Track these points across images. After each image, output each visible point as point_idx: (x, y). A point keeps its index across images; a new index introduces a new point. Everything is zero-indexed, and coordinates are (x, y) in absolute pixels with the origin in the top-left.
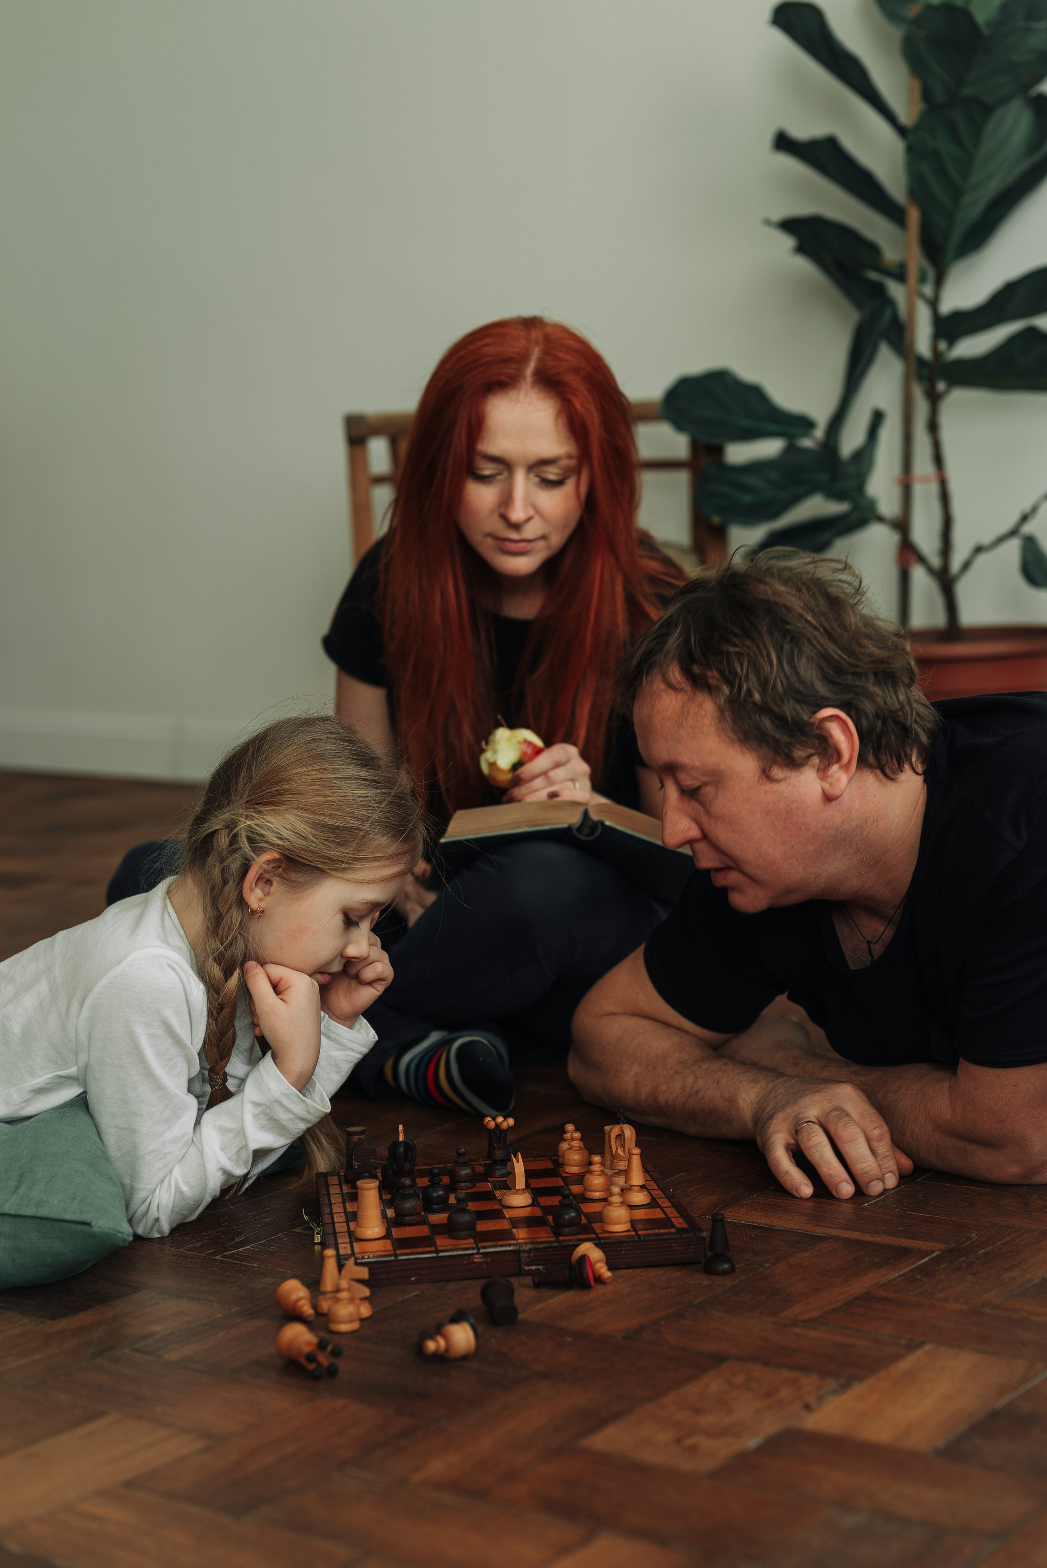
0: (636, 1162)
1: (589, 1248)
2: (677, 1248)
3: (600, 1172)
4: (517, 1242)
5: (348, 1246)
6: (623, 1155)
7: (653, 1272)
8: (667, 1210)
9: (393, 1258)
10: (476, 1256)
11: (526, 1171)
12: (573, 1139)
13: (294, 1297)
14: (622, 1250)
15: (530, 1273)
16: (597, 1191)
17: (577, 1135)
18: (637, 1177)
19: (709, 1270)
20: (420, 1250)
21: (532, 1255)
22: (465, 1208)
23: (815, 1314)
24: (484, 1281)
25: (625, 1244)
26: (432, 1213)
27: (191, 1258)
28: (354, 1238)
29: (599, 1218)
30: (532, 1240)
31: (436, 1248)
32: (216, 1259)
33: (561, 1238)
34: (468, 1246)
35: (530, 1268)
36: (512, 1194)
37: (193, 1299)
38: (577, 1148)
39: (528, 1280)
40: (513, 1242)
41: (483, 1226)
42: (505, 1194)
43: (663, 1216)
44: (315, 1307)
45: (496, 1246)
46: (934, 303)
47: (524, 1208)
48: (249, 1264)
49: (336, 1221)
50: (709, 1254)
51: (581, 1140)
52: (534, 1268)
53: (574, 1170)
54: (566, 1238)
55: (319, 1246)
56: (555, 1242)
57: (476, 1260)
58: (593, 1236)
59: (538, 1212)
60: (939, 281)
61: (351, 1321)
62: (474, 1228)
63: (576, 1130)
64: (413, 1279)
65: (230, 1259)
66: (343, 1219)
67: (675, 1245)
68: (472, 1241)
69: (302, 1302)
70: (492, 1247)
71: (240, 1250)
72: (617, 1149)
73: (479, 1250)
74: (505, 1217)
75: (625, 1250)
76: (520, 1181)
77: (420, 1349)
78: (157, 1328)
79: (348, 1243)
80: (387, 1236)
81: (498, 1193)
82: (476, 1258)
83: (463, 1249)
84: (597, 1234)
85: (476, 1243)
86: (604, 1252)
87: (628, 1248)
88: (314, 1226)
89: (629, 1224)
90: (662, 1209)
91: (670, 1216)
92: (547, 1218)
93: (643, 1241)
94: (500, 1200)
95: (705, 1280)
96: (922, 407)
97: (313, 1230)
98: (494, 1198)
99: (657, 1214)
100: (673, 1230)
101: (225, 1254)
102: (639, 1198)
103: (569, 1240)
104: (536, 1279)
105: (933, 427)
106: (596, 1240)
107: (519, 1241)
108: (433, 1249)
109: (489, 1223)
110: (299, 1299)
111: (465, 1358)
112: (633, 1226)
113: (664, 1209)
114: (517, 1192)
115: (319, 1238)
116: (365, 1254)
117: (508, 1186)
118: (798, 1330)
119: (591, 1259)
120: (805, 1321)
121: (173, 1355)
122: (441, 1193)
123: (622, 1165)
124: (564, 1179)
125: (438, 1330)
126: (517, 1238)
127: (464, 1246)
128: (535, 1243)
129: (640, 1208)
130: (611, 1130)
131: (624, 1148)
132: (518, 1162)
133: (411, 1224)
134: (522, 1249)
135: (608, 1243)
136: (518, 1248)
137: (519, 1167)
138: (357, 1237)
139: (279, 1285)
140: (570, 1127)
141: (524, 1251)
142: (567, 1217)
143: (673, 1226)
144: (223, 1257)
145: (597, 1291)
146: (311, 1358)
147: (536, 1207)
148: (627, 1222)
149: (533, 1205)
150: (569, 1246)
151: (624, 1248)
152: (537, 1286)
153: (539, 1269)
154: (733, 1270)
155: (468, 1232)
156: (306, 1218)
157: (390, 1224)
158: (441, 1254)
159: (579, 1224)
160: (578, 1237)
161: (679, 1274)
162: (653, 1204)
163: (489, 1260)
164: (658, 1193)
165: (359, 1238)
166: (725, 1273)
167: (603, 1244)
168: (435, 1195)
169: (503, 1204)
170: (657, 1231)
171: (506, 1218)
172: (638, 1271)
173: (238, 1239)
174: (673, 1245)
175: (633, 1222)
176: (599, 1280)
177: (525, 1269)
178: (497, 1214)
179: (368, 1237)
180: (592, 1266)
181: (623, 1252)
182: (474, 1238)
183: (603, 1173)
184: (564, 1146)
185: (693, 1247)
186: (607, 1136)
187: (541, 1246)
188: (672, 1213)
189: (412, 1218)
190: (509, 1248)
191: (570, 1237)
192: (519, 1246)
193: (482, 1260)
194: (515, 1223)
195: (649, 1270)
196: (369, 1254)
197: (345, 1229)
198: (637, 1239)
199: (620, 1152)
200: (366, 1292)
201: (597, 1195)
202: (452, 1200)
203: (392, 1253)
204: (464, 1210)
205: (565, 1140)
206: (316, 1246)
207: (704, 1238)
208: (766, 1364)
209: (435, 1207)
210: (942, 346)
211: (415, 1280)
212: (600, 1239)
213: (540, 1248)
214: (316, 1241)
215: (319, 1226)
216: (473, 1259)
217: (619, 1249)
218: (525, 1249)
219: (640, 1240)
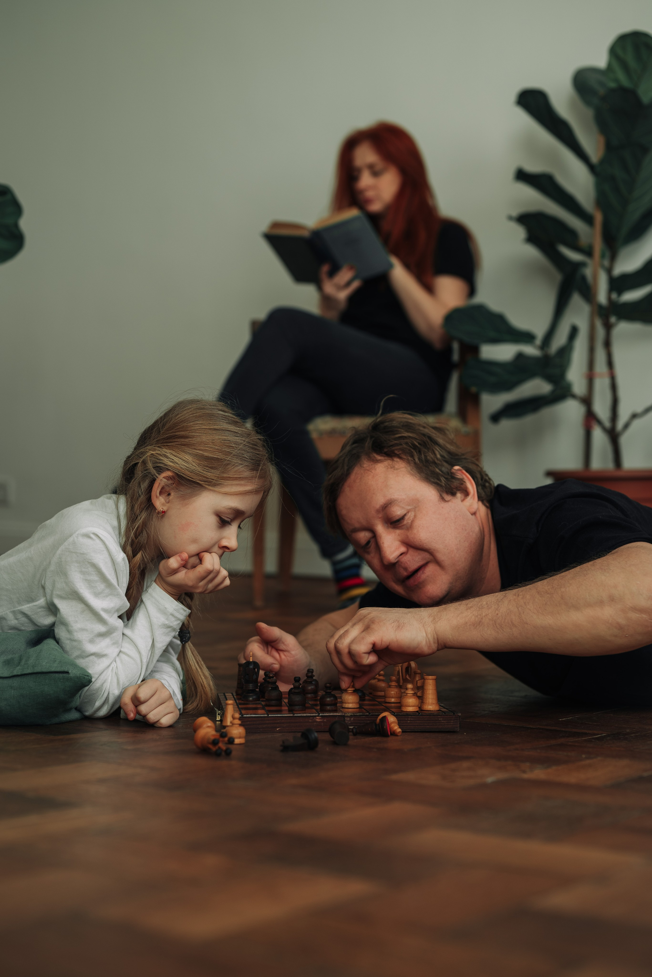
1: (388, 715)
2: (442, 721)
3: (395, 686)
6: (409, 679)
10: (317, 718)
16: (393, 698)
21: (352, 719)
25: (410, 717)
29: (399, 704)
31: (293, 713)
35: (351, 727)
40: (341, 712)
45: (330, 713)
46: (609, 271)
55: (219, 722)
57: (317, 720)
58: (391, 711)
60: (613, 257)
64: (277, 729)
67: (441, 719)
73: (319, 714)
75: (409, 720)
80: (263, 710)
82: (318, 719)
84: (393, 710)
86: (396, 718)
87: (411, 719)
96: (601, 332)
97: (216, 713)
103: (376, 711)
104: (355, 731)
105: (607, 344)
106: (393, 712)
107: (345, 712)
108: (291, 713)
115: (220, 717)
119: (389, 720)
127: (310, 712)
135: (400, 715)
136: (343, 714)
141: (347, 716)
145: (392, 739)
146: (215, 743)
150: (375, 714)
158: (295, 715)
160: (380, 710)
163: (325, 720)
165: (245, 709)
167: (397, 714)
174: (440, 719)
176: (394, 734)
180: (389, 725)
181: (409, 722)
182: (316, 710)
185: (452, 721)
193: (321, 720)
198: (418, 714)
201: (393, 700)
203: (266, 714)
206: (217, 723)
210: (614, 296)
211: (279, 730)
212: (395, 712)
213: (357, 715)
214: (218, 719)
215: (219, 710)
216: (315, 719)
217: (406, 719)
218: (347, 715)
219: (420, 715)
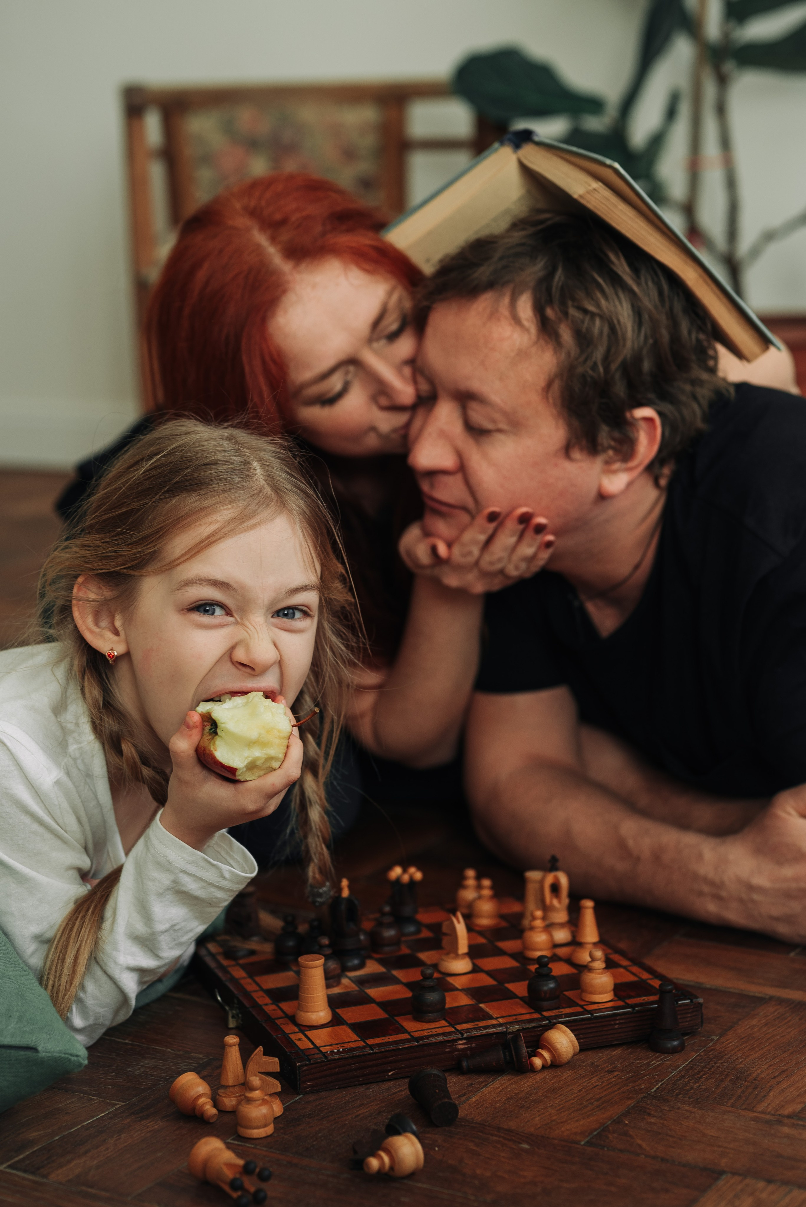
0: (589, 916)
3: (541, 928)
4: (497, 1022)
6: (558, 906)
8: (633, 969)
9: (368, 1050)
10: (459, 1042)
13: (193, 1093)
14: (616, 1024)
16: (541, 950)
17: (486, 882)
18: (590, 933)
20: (393, 1038)
25: (618, 1018)
28: (302, 1026)
29: (575, 984)
30: (514, 1018)
31: (409, 1033)
34: (444, 1029)
36: (451, 958)
38: (488, 898)
40: (494, 1022)
42: (442, 959)
43: (635, 978)
45: (479, 1028)
47: (469, 975)
49: (259, 1001)
57: (459, 1046)
59: (489, 980)
64: (390, 1074)
66: (269, 999)
68: (443, 1023)
70: (475, 1029)
72: (551, 899)
73: (461, 1034)
74: (457, 988)
76: (463, 945)
79: (297, 1032)
80: (334, 1021)
81: (425, 957)
82: (459, 1044)
83: (441, 1034)
85: (451, 1025)
87: (621, 1021)
89: (614, 992)
91: (642, 977)
92: (509, 988)
94: (435, 966)
98: (423, 963)
99: (627, 976)
107: (500, 1020)
108: (406, 1036)
109: (447, 997)
110: (200, 1096)
112: (616, 995)
114: (457, 956)
115: (233, 1024)
116: (332, 1047)
117: (449, 950)
126: (494, 1017)
127: (440, 1030)
130: (541, 878)
132: (459, 921)
134: (510, 1030)
136: (505, 1030)
137: (460, 929)
140: (471, 873)
142: (546, 988)
148: (610, 989)
149: (473, 970)
151: (618, 1022)
155: (437, 1013)
157: (334, 1004)
163: (473, 1045)
169: (441, 969)
171: (460, 990)
175: (613, 988)
178: (446, 985)
179: (317, 1023)
181: (617, 1026)
182: (447, 1019)
183: (545, 930)
185: (689, 1015)
187: (530, 1026)
188: (641, 973)
190: (494, 1030)
192: (505, 1027)
193: (466, 1046)
197: (280, 1012)
198: (626, 1010)
199: (557, 903)
203: (363, 1043)
205: (466, 888)
217: (613, 1023)
219: (635, 1011)
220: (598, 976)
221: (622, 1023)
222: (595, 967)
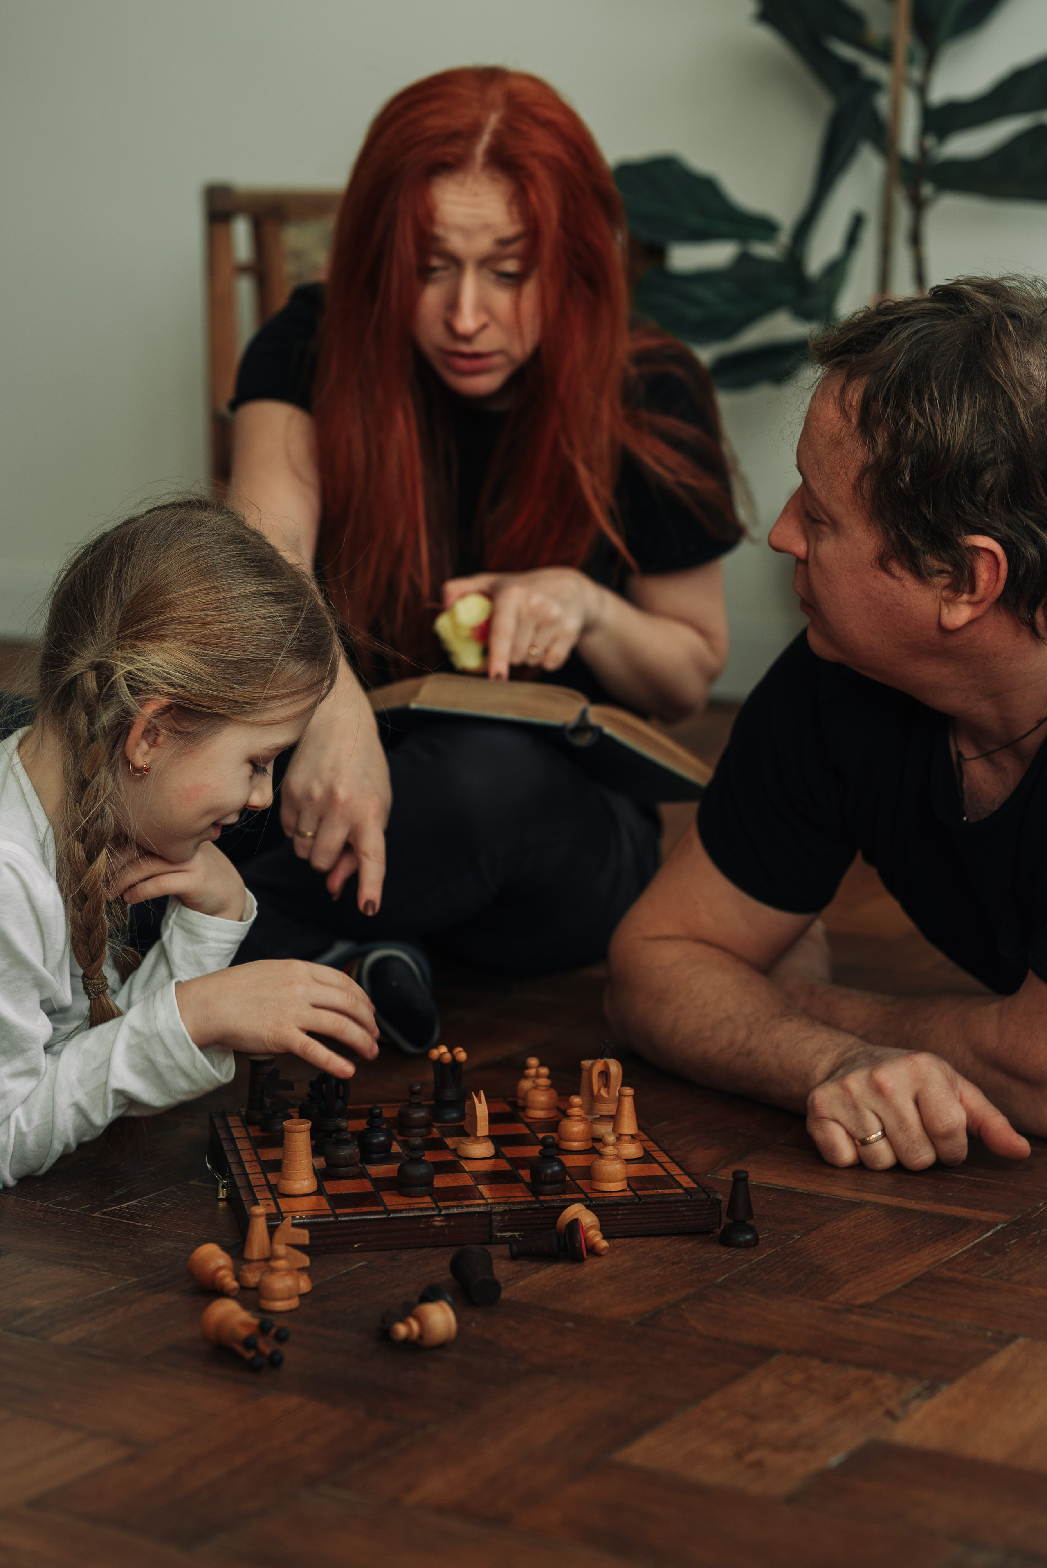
0: (628, 1105)
1: (580, 1211)
2: (686, 1213)
3: (580, 1117)
4: (487, 1202)
5: (271, 1202)
6: (607, 1096)
7: (657, 1243)
8: (667, 1166)
9: (331, 1219)
10: (437, 1219)
11: (490, 1115)
12: (538, 1076)
13: (213, 1265)
14: (619, 1215)
15: (503, 1241)
16: (576, 1141)
17: (544, 1071)
18: (629, 1125)
19: (726, 1240)
20: (365, 1209)
21: (506, 1218)
22: (420, 1158)
23: (872, 1298)
24: (455, 1249)
25: (622, 1207)
26: (371, 1164)
27: (62, 1214)
28: (276, 1193)
29: (588, 1173)
30: (506, 1199)
31: (385, 1206)
32: (95, 1217)
33: (542, 1198)
34: (425, 1205)
35: (504, 1234)
36: (470, 1142)
37: (75, 1266)
38: (544, 1088)
39: (504, 1249)
40: (482, 1201)
41: (441, 1181)
42: (462, 1143)
43: (664, 1173)
44: (237, 1278)
45: (462, 1207)
46: (922, 90)
47: (487, 1160)
48: (138, 1224)
49: (248, 1170)
50: (725, 1220)
51: (549, 1077)
52: (508, 1234)
53: (539, 1114)
54: (548, 1198)
55: (225, 1203)
56: (535, 1202)
57: (436, 1223)
58: (582, 1196)
59: (505, 1166)
60: (930, 63)
61: (289, 1298)
62: (430, 1183)
63: (542, 1064)
64: (356, 1246)
65: (112, 1217)
66: (259, 1170)
67: (684, 1209)
68: (428, 1199)
69: (222, 1273)
70: (457, 1207)
71: (123, 1205)
72: (600, 1089)
73: (440, 1210)
74: (465, 1170)
75: (622, 1214)
76: (483, 1127)
77: (385, 1335)
78: (35, 1303)
79: (270, 1199)
80: (319, 1191)
81: (450, 1142)
82: (437, 1221)
83: (421, 1210)
84: (586, 1194)
85: (435, 1202)
86: (597, 1216)
87: (625, 1212)
88: (218, 1177)
89: (625, 1182)
90: (660, 1164)
91: (673, 1173)
92: (519, 1173)
93: (644, 1203)
94: (455, 1150)
95: (725, 1254)
97: (217, 1182)
98: (445, 1147)
99: (655, 1170)
100: (680, 1191)
101: (105, 1210)
102: (632, 1150)
103: (552, 1201)
104: (515, 1248)
105: (916, 239)
106: (587, 1201)
107: (489, 1201)
108: (381, 1208)
109: (447, 1178)
110: (220, 1268)
111: (443, 1346)
112: (629, 1186)
113: (663, 1164)
114: (477, 1139)
115: (225, 1192)
116: (295, 1213)
117: (466, 1132)
118: (854, 1318)
119: (583, 1224)
120: (861, 1306)
121: (62, 1337)
122: (382, 1138)
123: (608, 1109)
124: (527, 1125)
125: (407, 1311)
126: (485, 1197)
127: (421, 1206)
128: (510, 1203)
129: (633, 1162)
130: (592, 1065)
131: (609, 1088)
132: (480, 1102)
133: (346, 1177)
134: (495, 1210)
135: (601, 1205)
136: (487, 1209)
137: (482, 1109)
138: (281, 1192)
139: (192, 1251)
140: (533, 1061)
141: (497, 1213)
142: (549, 1171)
143: (681, 1186)
144: (104, 1214)
145: (591, 1266)
146: (248, 1344)
147: (501, 1160)
148: (623, 1180)
149: (497, 1156)
150: (553, 1207)
151: (621, 1212)
152: (514, 1257)
153: (515, 1235)
154: (756, 1241)
155: (424, 1188)
156: (209, 1167)
157: (321, 1175)
158: (391, 1215)
159: (563, 1181)
160: (563, 1197)
161: (689, 1245)
162: (646, 1158)
163: (452, 1223)
164: (651, 1145)
165: (284, 1193)
166: (747, 1245)
167: (596, 1205)
168: (375, 1141)
169: (460, 1154)
170: (660, 1191)
171: (466, 1172)
172: (638, 1241)
173: (119, 1192)
174: (681, 1209)
175: (629, 1179)
176: (593, 1251)
177: (497, 1236)
178: (453, 1167)
179: (296, 1193)
180: (585, 1233)
181: (619, 1217)
182: (431, 1195)
183: (583, 1120)
184: (526, 1084)
185: (705, 1212)
186: (585, 1074)
187: (518, 1207)
188: (675, 1170)
189: (348, 1169)
190: (477, 1209)
191: (553, 1197)
192: (491, 1207)
193: (444, 1223)
194: (478, 1177)
195: (651, 1239)
196: (300, 1213)
197: (264, 1182)
198: (637, 1200)
199: (603, 1092)
200: (306, 1261)
201: (576, 1145)
202: (396, 1148)
203: (330, 1212)
204: (419, 1161)
205: (526, 1077)
206: (220, 1202)
207: (719, 1202)
208: (826, 1360)
209: (375, 1156)
210: (931, 142)
211: (357, 1247)
212: (591, 1200)
213: (516, 1210)
214: (221, 1196)
215: (224, 1177)
216: (432, 1221)
217: (615, 1213)
218: (496, 1211)
219: (641, 1202)
220: (608, 1162)
221: (625, 1214)
222: (606, 1152)
